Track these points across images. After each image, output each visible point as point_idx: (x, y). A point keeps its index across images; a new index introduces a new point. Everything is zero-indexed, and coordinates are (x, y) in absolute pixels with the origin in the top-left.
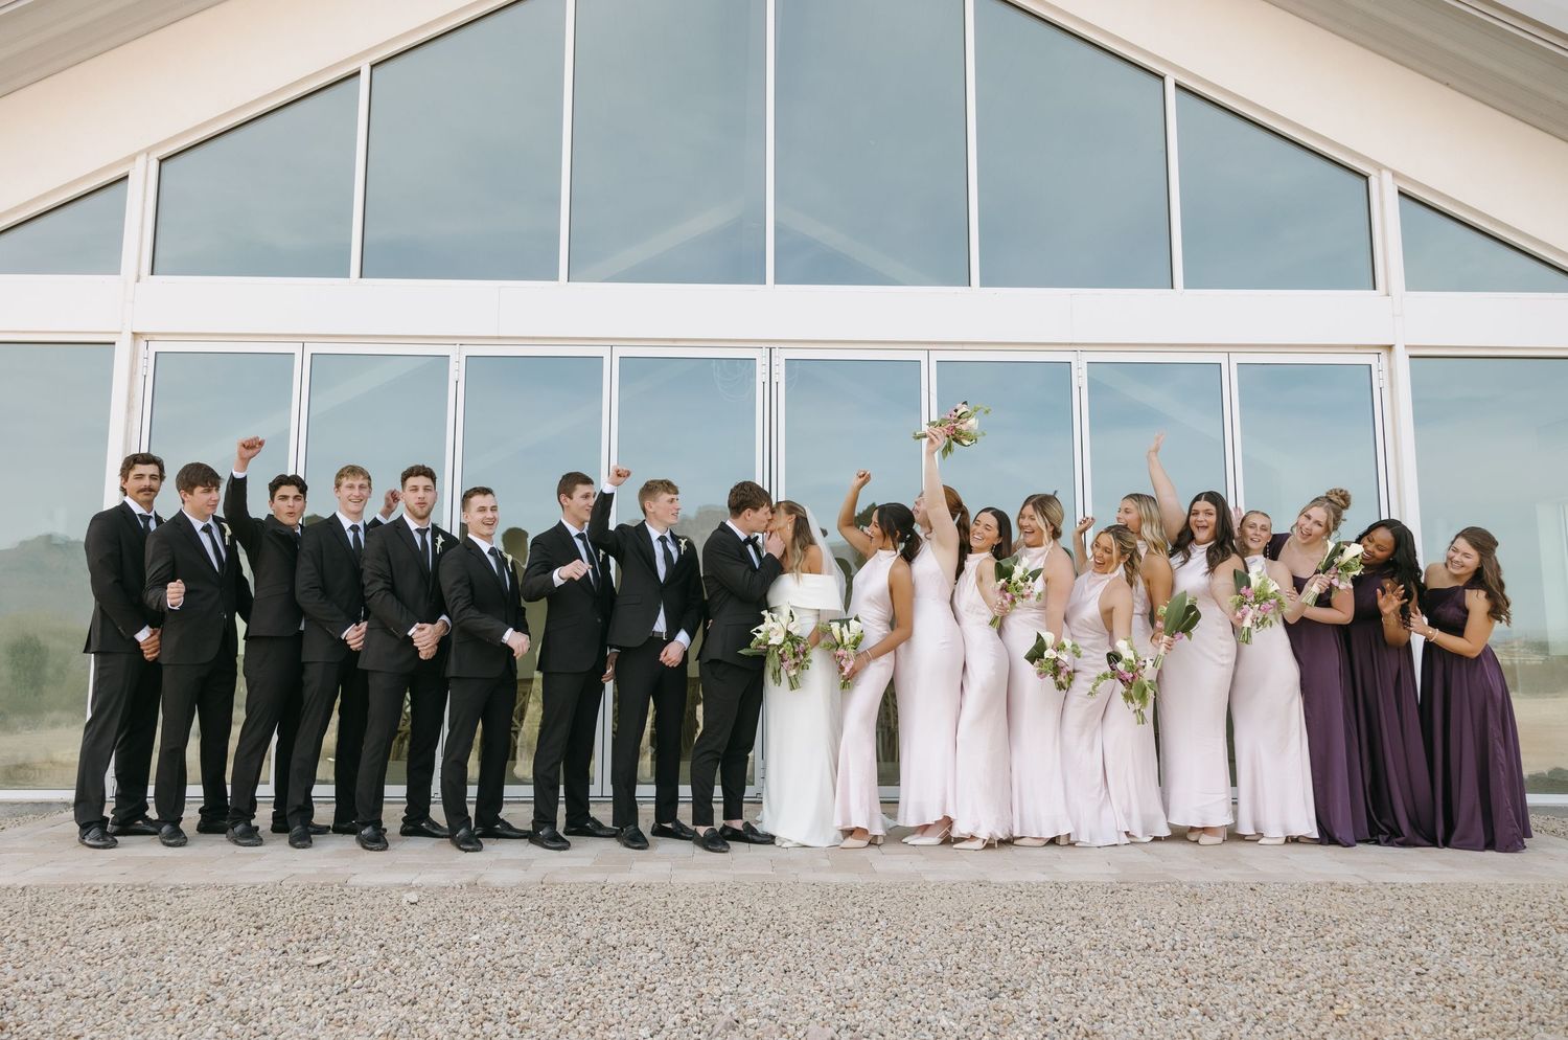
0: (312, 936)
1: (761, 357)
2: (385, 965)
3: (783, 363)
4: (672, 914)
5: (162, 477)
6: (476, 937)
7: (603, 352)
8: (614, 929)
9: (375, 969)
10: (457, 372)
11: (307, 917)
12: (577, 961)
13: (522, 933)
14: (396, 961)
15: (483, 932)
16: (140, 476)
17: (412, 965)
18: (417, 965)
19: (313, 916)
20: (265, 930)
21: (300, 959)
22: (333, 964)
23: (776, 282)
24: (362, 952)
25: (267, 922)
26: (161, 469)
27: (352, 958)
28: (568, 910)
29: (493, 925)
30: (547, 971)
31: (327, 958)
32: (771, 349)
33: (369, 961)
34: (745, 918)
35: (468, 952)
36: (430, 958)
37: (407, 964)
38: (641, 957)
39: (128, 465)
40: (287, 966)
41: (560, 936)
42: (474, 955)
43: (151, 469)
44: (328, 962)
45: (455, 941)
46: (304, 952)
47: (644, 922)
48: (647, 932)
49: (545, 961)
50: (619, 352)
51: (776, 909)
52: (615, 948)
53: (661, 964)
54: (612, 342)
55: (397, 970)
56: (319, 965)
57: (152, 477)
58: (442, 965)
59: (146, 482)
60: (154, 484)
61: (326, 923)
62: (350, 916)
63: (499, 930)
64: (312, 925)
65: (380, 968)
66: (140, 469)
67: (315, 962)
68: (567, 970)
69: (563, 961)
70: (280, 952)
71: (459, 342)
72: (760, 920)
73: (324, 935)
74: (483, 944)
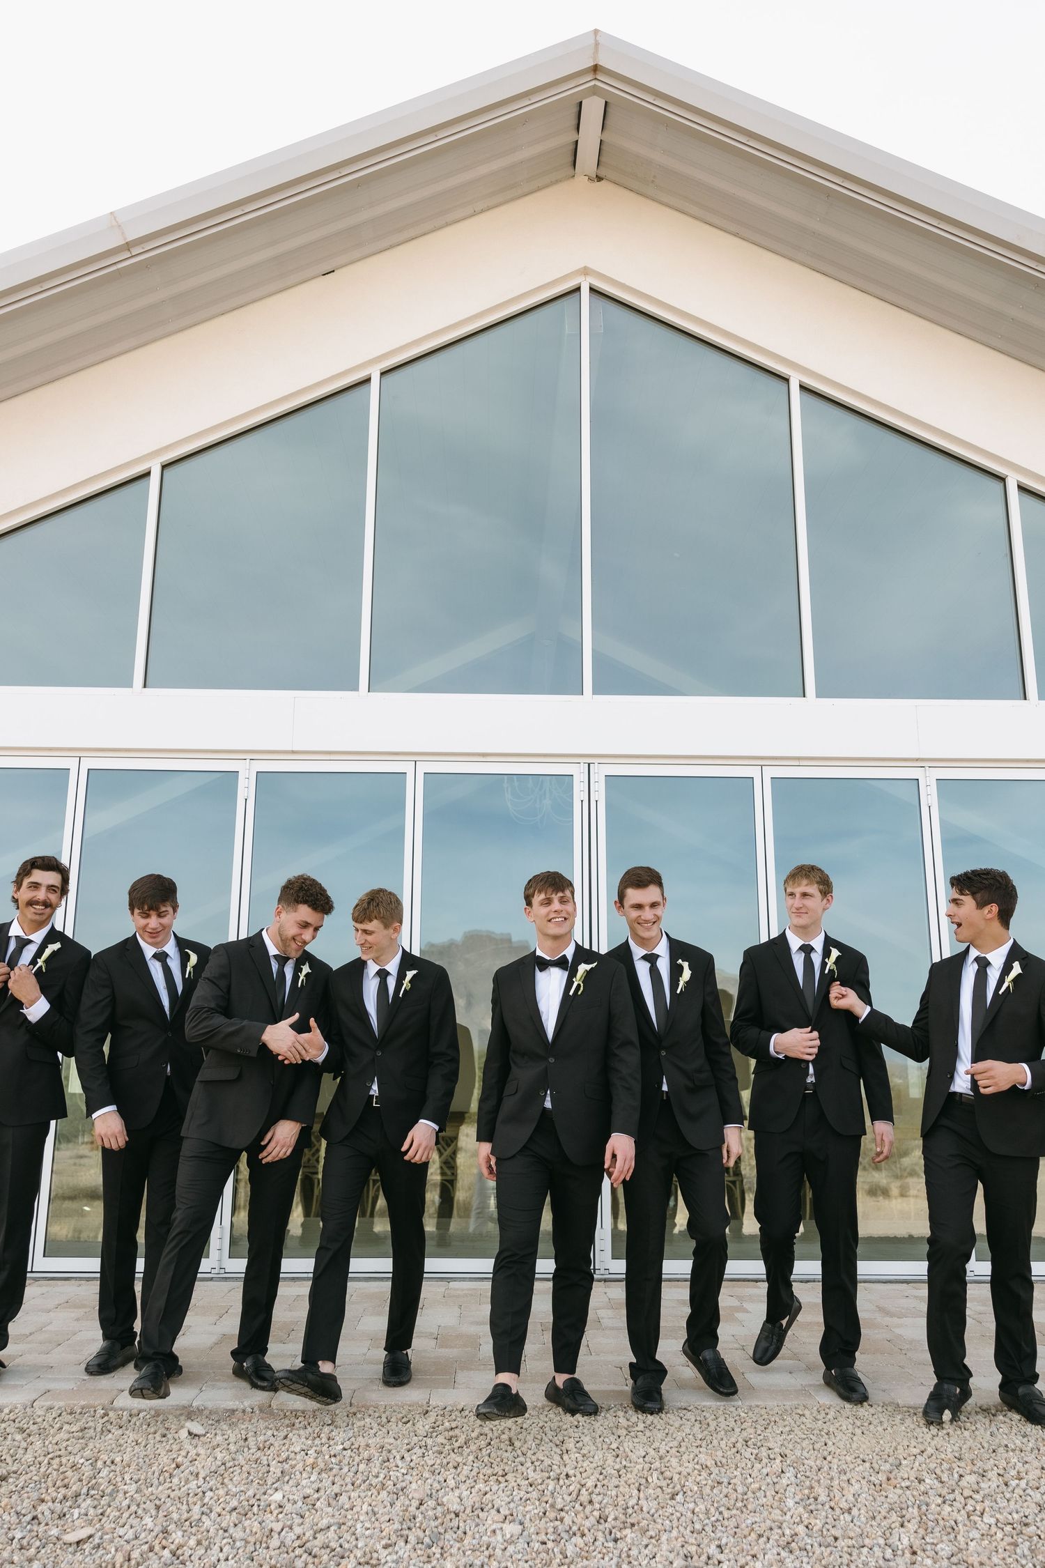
0: (70, 1493)
1: (579, 773)
2: (164, 1542)
3: (603, 780)
4: (522, 1459)
5: (63, 890)
6: (278, 1496)
7: (407, 767)
8: (451, 1483)
9: (151, 1549)
10: (246, 790)
11: (64, 1460)
12: (412, 1539)
13: (336, 1489)
14: (177, 1537)
15: (287, 1487)
16: (36, 886)
17: (199, 1543)
18: (205, 1543)
19: (72, 1458)
20: (11, 1480)
21: (54, 1532)
22: (97, 1541)
23: (595, 692)
24: (135, 1522)
25: (14, 1468)
26: (65, 880)
27: (121, 1531)
28: (389, 1451)
29: (298, 1476)
30: (375, 1555)
31: (88, 1531)
32: (589, 764)
33: (143, 1535)
34: (617, 1467)
35: (271, 1522)
36: (221, 1532)
37: (192, 1542)
38: (494, 1531)
39: (24, 871)
40: (38, 1543)
41: (384, 1494)
42: (277, 1527)
43: (52, 878)
44: (90, 1537)
45: (252, 1501)
46: (60, 1518)
47: (489, 1471)
48: (495, 1488)
49: (371, 1537)
50: (424, 767)
51: (652, 1452)
52: (457, 1515)
53: (521, 1544)
54: (416, 756)
55: (179, 1552)
56: (78, 1543)
57: (51, 888)
58: (238, 1544)
59: (41, 895)
60: (53, 897)
61: (87, 1470)
62: (118, 1459)
63: (308, 1484)
64: (69, 1474)
65: (157, 1548)
66: (38, 876)
67: (71, 1537)
68: (401, 1553)
69: (394, 1538)
70: (29, 1517)
71: (249, 756)
72: (635, 1471)
73: (84, 1490)
74: (289, 1507)
